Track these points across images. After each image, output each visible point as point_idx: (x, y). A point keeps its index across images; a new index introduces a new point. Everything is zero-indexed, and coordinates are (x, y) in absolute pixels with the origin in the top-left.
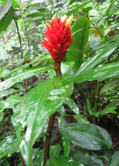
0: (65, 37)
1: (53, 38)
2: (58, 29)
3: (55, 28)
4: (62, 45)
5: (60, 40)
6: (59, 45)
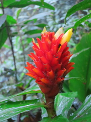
0: (59, 61)
1: (42, 62)
2: (49, 47)
3: (45, 47)
4: (56, 72)
5: (52, 65)
6: (51, 73)
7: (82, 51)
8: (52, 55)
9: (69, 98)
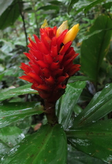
7: (94, 33)
8: (52, 57)
9: (76, 89)
